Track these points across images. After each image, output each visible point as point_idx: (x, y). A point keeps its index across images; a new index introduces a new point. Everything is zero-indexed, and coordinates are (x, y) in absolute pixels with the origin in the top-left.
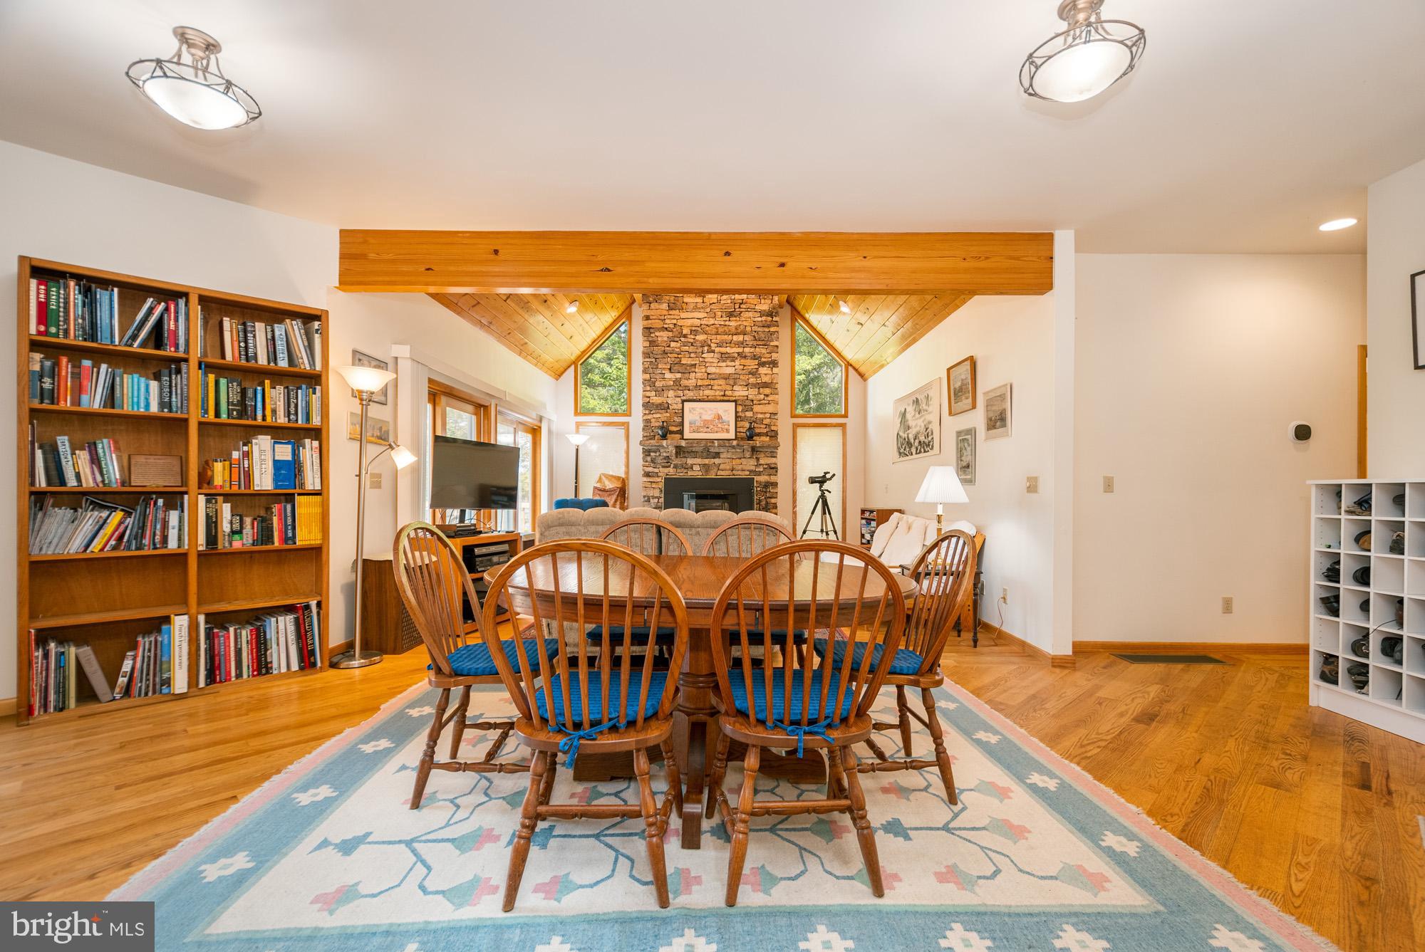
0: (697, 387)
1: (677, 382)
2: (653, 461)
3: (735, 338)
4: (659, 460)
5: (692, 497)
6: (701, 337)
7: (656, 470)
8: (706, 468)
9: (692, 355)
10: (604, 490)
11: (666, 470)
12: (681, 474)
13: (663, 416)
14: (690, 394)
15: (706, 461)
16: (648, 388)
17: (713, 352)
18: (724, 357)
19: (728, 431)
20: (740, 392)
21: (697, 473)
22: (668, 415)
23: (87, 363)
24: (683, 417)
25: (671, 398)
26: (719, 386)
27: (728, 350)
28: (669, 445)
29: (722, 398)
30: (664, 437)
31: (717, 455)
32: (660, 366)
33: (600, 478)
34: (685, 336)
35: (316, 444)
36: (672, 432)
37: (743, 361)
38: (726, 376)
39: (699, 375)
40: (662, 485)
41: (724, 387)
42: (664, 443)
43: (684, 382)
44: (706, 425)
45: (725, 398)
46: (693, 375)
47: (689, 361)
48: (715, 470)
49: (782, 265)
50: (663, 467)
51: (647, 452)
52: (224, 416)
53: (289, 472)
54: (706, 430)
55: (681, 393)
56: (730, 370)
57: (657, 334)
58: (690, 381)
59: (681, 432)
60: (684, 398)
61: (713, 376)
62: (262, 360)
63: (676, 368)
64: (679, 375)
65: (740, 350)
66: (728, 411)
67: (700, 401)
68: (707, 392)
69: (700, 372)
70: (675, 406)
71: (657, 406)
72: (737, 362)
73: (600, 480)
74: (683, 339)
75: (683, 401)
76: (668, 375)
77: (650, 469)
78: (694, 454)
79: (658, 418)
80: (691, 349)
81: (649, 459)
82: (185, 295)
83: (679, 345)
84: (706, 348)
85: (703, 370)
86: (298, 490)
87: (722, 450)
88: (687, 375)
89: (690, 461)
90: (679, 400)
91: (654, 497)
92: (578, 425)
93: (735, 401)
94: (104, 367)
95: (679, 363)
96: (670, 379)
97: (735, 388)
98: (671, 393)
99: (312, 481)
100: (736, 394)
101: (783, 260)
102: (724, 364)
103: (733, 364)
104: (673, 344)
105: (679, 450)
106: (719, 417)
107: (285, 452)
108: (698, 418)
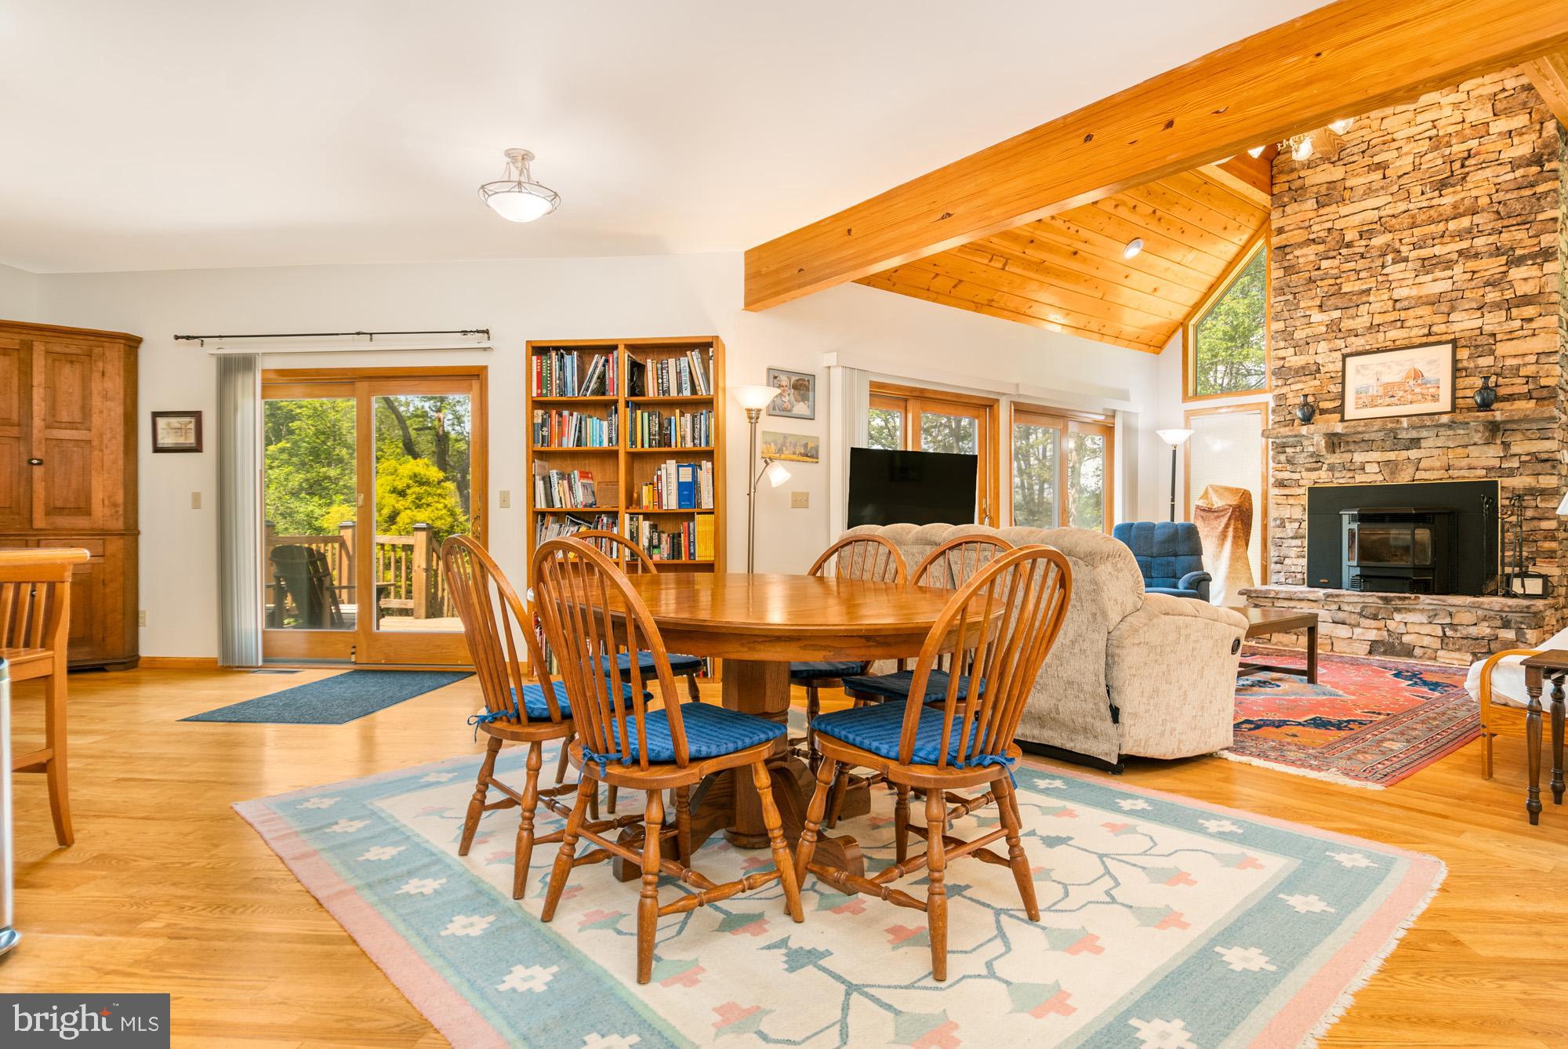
0: (1374, 328)
1: (1334, 328)
2: (1289, 461)
3: (1453, 225)
4: (1301, 459)
5: (1353, 519)
6: (1379, 241)
7: (1296, 476)
8: (1392, 466)
9: (1363, 275)
10: (1210, 510)
11: (1314, 475)
12: (1342, 480)
13: (1309, 385)
14: (1358, 343)
15: (1392, 456)
16: (1282, 344)
17: (1406, 260)
18: (1427, 265)
19: (1435, 398)
20: (1464, 322)
21: (1372, 476)
22: (1317, 383)
23: (566, 413)
24: (1343, 383)
25: (1325, 355)
26: (1417, 320)
27: (1438, 250)
28: (1315, 435)
29: (1424, 340)
30: (1307, 420)
31: (1415, 443)
32: (1302, 304)
33: (1206, 492)
34: (1349, 245)
35: (709, 465)
36: (1323, 412)
37: (1472, 265)
38: (1433, 299)
39: (1376, 307)
40: (1305, 500)
41: (1428, 320)
42: (1304, 430)
43: (1347, 324)
44: (1390, 392)
45: (1431, 339)
46: (1364, 309)
47: (1358, 286)
48: (1411, 470)
49: (1170, 124)
50: (1309, 470)
51: (1281, 448)
52: (646, 445)
53: (688, 492)
54: (1388, 400)
55: (1340, 343)
56: (1446, 286)
57: (1297, 253)
58: (1358, 320)
59: (1341, 409)
60: (1348, 350)
61: (1405, 304)
62: (674, 393)
63: (1332, 301)
64: (1337, 314)
65: (1465, 244)
66: (1436, 363)
67: (1378, 351)
68: (1393, 334)
69: (1379, 301)
70: (1331, 367)
71: (1297, 371)
72: (1458, 269)
73: (1205, 495)
74: (1344, 251)
75: (1344, 357)
76: (1317, 317)
77: (1286, 475)
78: (1368, 445)
79: (1298, 390)
80: (1361, 264)
81: (1283, 458)
82: (615, 347)
83: (1336, 262)
84: (1389, 258)
85: (1386, 297)
86: (696, 510)
87: (1424, 433)
88: (1352, 311)
89: (1359, 457)
90: (1338, 355)
91: (1291, 520)
92: (1189, 414)
93: (1454, 343)
94: (575, 414)
95: (1339, 293)
96: (1320, 323)
97: (1452, 317)
98: (1323, 347)
99: (707, 502)
100: (1456, 327)
101: (1169, 117)
102: (1429, 277)
103: (1449, 273)
104: (1325, 264)
105: (1334, 442)
106: (1417, 375)
107: (686, 475)
108: (1373, 381)
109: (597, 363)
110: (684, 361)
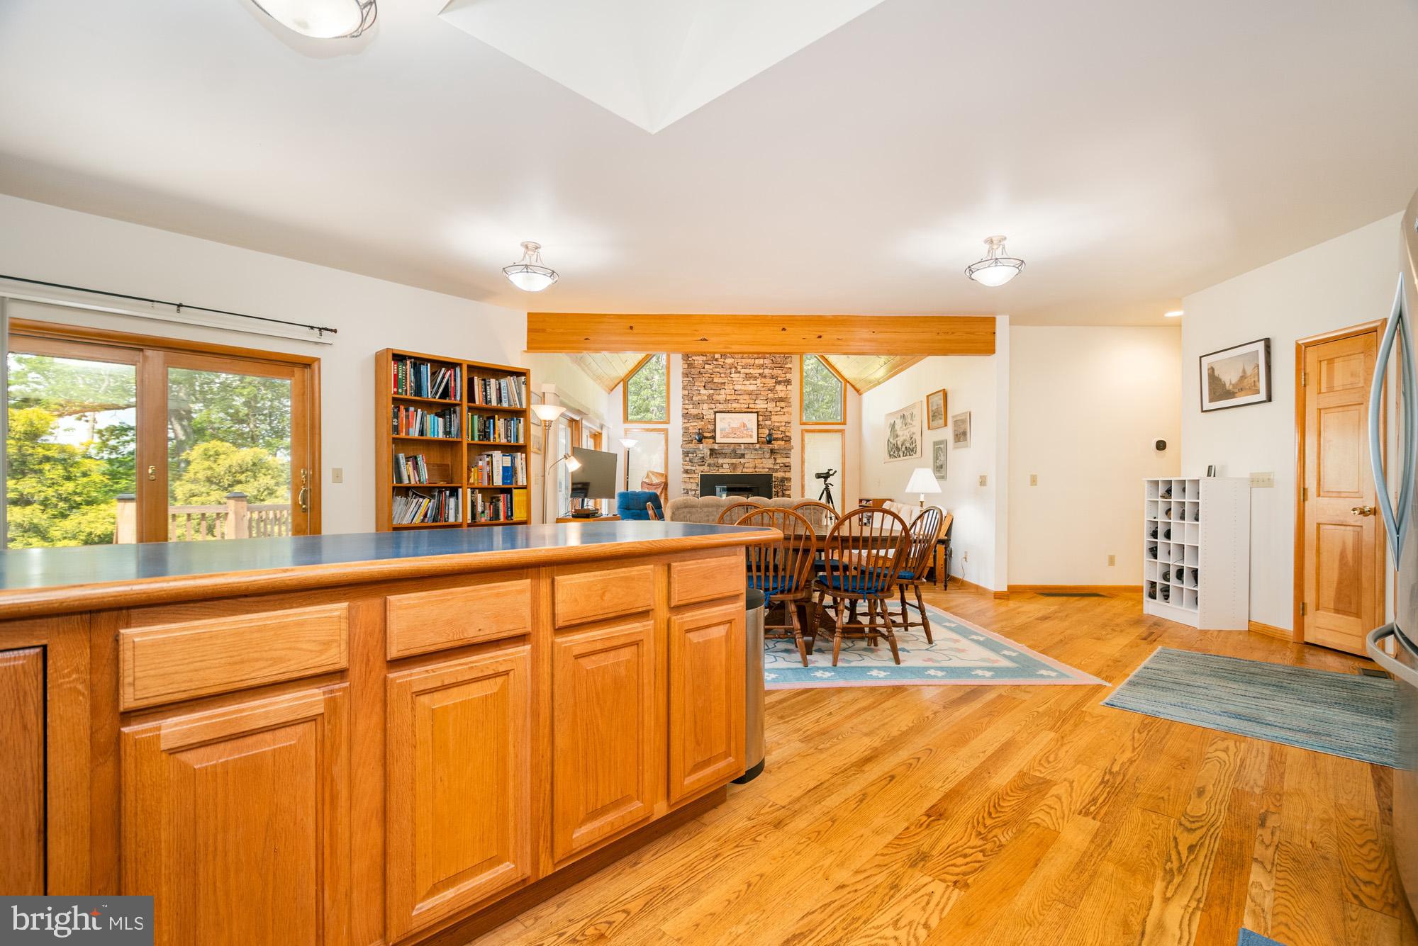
0: (727, 401)
1: (710, 397)
2: (691, 461)
3: (757, 361)
4: (696, 460)
5: (724, 490)
6: (729, 361)
7: (693, 468)
8: (734, 466)
9: (722, 375)
10: (651, 485)
11: (702, 468)
12: (714, 472)
13: (699, 424)
14: (720, 407)
15: (734, 461)
16: (687, 402)
17: (739, 372)
18: (748, 377)
19: (751, 437)
20: (761, 405)
21: (726, 470)
22: (703, 423)
23: (412, 409)
24: (715, 425)
25: (706, 410)
26: (744, 401)
27: (751, 371)
28: (704, 448)
29: (746, 410)
30: (700, 441)
31: (743, 456)
32: (696, 384)
33: (648, 475)
34: (716, 360)
35: (524, 455)
36: (706, 438)
37: (763, 380)
38: (750, 392)
39: (728, 391)
40: (698, 480)
41: (748, 401)
42: (701, 446)
43: (716, 397)
44: (734, 432)
45: (749, 410)
46: (723, 391)
47: (720, 380)
48: (741, 468)
49: (820, 337)
50: (699, 465)
51: (686, 454)
52: (476, 439)
53: (509, 472)
54: (733, 436)
55: (713, 406)
56: (753, 388)
57: (694, 358)
58: (721, 396)
59: (714, 438)
60: (716, 410)
61: (739, 392)
62: (494, 403)
63: (709, 385)
64: (712, 392)
65: (761, 371)
66: (751, 420)
67: (728, 412)
68: (735, 405)
69: (729, 389)
70: (708, 417)
71: (694, 416)
72: (759, 381)
73: (648, 476)
74: (715, 362)
75: (716, 413)
76: (703, 391)
77: (689, 467)
78: (724, 455)
79: (695, 426)
80: (722, 370)
81: (687, 459)
82: (460, 365)
83: (711, 367)
84: (733, 370)
85: (731, 387)
86: (514, 486)
87: (746, 452)
88: (718, 391)
89: (721, 461)
90: (712, 411)
91: (692, 490)
92: (626, 431)
93: (757, 412)
94: (419, 410)
95: (712, 381)
96: (705, 395)
97: (757, 402)
98: (705, 406)
99: (521, 480)
100: (758, 406)
101: (820, 334)
102: (748, 383)
103: (755, 382)
104: (707, 366)
105: (712, 451)
106: (745, 425)
107: (507, 461)
108: (727, 426)
109: (444, 375)
110: (504, 382)
